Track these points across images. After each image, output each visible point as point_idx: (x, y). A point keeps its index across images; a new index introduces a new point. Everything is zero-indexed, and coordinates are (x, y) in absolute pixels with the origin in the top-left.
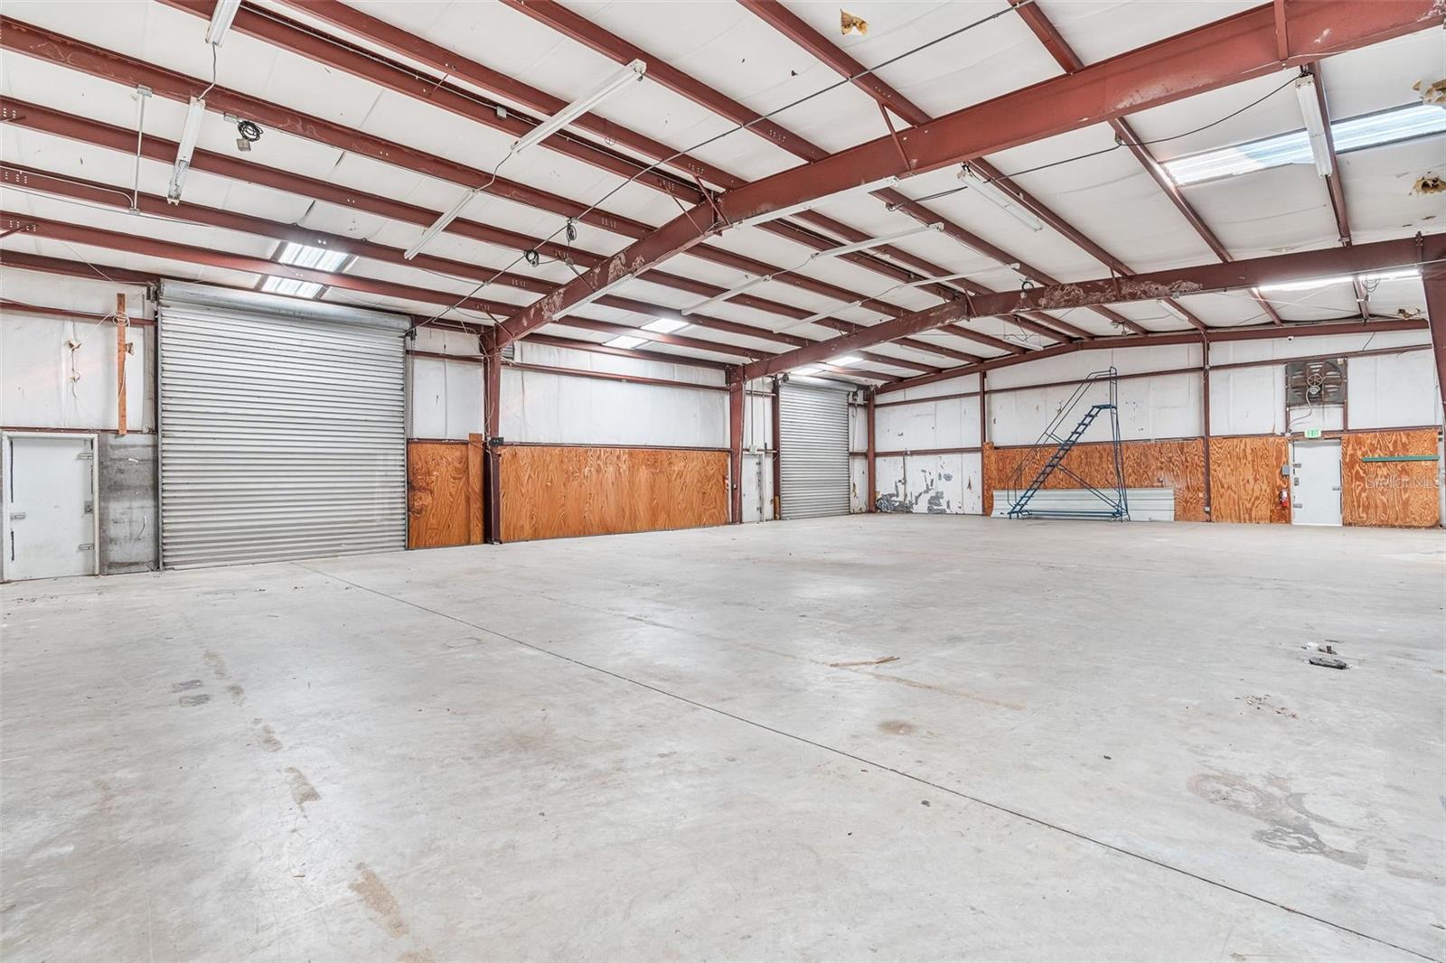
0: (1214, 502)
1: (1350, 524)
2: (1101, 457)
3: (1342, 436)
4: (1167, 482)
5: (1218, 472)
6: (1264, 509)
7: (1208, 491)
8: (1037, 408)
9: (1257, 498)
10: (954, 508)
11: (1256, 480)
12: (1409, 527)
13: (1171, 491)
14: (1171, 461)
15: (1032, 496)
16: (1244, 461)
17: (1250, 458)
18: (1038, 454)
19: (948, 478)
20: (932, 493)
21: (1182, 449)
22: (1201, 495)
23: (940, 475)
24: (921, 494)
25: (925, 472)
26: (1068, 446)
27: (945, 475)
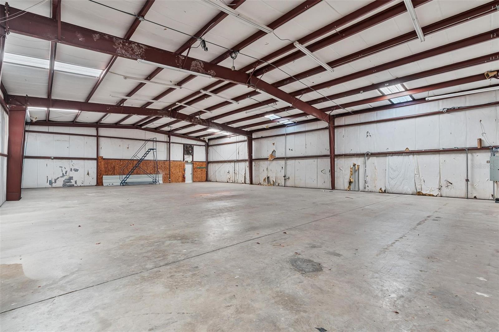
0: (171, 178)
1: (194, 182)
2: (143, 164)
3: (193, 162)
4: (161, 173)
5: (172, 170)
6: (181, 179)
7: (170, 175)
8: (120, 146)
9: (179, 176)
10: (79, 184)
11: (179, 172)
12: (202, 182)
13: (162, 175)
14: (161, 167)
15: (128, 177)
16: (177, 167)
17: (178, 166)
18: (122, 162)
19: (76, 170)
20: (66, 177)
21: (164, 163)
22: (168, 176)
23: (71, 169)
24: (58, 178)
25: (62, 167)
26: (141, 160)
27: (74, 169)
